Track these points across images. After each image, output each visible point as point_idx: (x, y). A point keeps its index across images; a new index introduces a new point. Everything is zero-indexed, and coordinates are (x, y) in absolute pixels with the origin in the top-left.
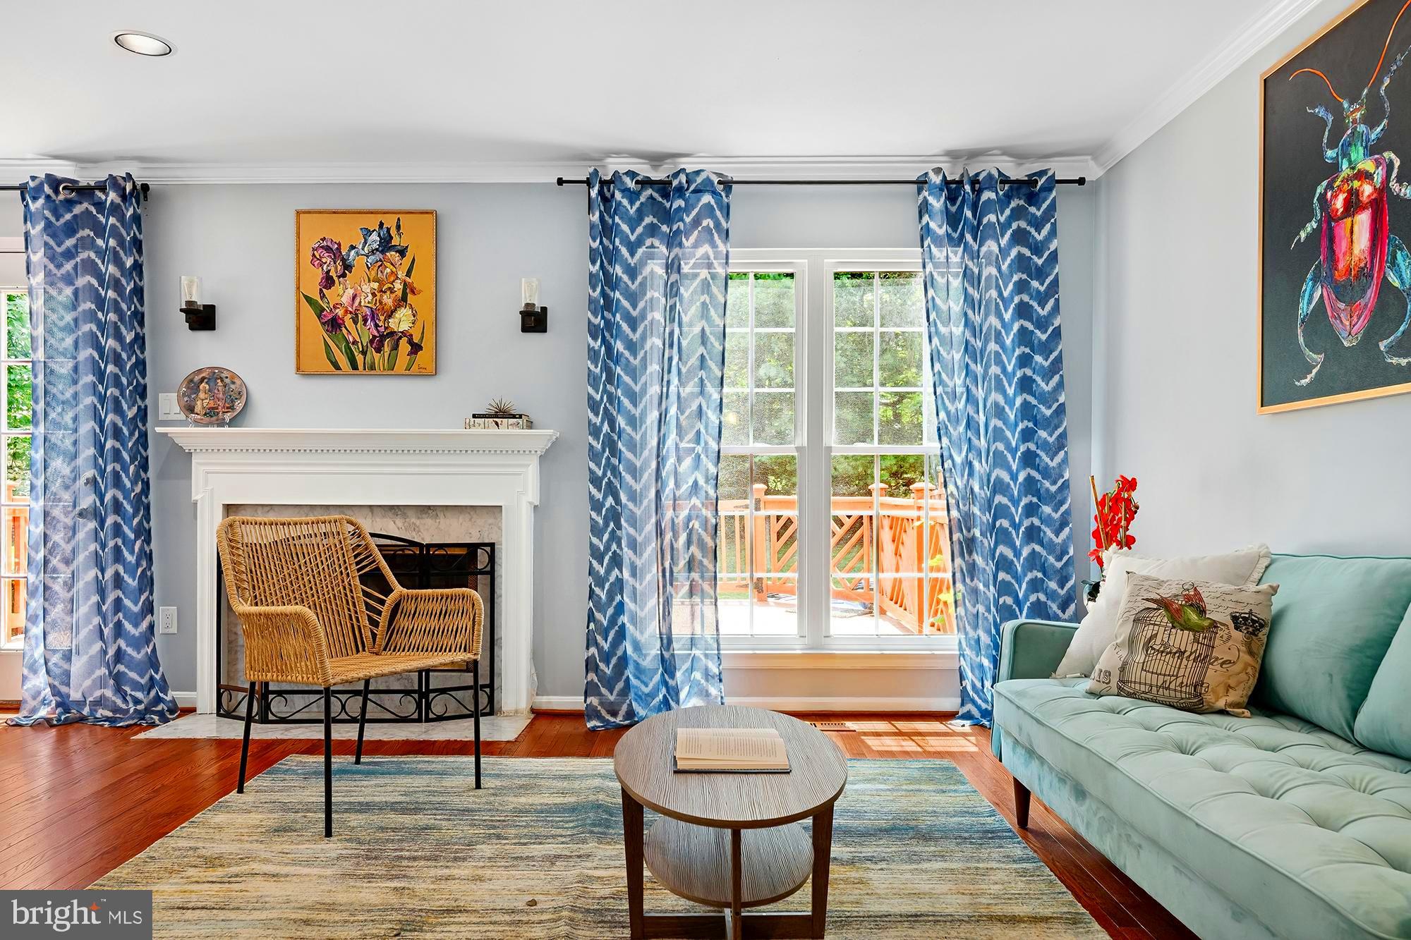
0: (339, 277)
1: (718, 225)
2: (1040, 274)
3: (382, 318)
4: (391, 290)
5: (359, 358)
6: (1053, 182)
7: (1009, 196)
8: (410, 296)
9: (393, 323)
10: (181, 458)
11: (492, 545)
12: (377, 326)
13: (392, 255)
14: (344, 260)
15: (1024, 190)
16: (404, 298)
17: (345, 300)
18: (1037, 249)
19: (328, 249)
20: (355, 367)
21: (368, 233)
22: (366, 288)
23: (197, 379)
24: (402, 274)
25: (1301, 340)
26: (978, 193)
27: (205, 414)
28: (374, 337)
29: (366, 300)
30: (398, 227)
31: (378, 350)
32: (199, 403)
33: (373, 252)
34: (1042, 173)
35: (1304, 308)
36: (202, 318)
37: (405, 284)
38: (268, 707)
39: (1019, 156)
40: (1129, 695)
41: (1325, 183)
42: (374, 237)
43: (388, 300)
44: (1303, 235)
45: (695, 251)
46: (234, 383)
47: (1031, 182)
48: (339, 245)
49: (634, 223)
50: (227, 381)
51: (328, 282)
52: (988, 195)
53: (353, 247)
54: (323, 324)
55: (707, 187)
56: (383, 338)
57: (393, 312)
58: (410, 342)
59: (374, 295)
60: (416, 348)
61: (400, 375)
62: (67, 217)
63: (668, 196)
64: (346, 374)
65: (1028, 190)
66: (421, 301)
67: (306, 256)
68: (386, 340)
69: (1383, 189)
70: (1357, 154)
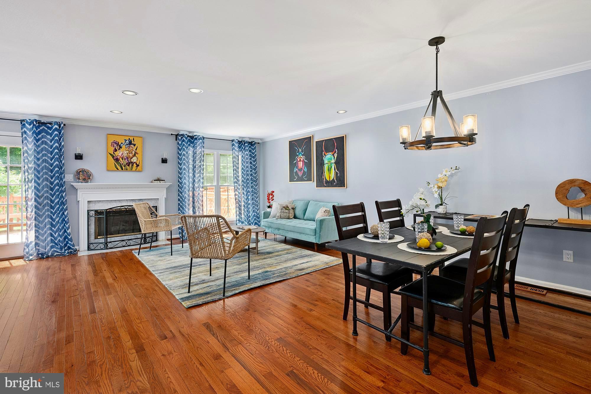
0: (118, 149)
1: (202, 145)
2: (254, 157)
3: (129, 159)
4: (132, 153)
5: (124, 167)
6: (255, 143)
7: (248, 144)
8: (136, 155)
9: (132, 160)
10: (75, 189)
11: (156, 206)
12: (128, 161)
13: (132, 146)
14: (120, 146)
16: (135, 155)
17: (120, 154)
18: (253, 153)
19: (116, 143)
20: (122, 169)
21: (126, 140)
22: (125, 152)
23: (79, 171)
24: (134, 150)
25: (294, 175)
26: (245, 144)
27: (83, 180)
28: (127, 163)
29: (125, 155)
30: (134, 140)
31: (128, 166)
32: (81, 177)
33: (127, 145)
34: (254, 141)
35: (295, 171)
36: (79, 157)
37: (135, 152)
38: (107, 246)
39: (250, 138)
41: (297, 157)
42: (128, 141)
43: (131, 155)
44: (294, 162)
45: (199, 150)
46: (89, 172)
47: (252, 142)
48: (118, 142)
49: (187, 144)
50: (87, 172)
51: (116, 150)
52: (246, 144)
53: (122, 143)
54: (114, 160)
55: (200, 138)
57: (132, 158)
58: (136, 164)
59: (127, 154)
60: (138, 166)
61: (133, 171)
62: (39, 130)
63: (193, 139)
64: (120, 171)
65: (251, 144)
66: (139, 156)
67: (110, 143)
68: (130, 164)
69: (304, 160)
70: (301, 155)
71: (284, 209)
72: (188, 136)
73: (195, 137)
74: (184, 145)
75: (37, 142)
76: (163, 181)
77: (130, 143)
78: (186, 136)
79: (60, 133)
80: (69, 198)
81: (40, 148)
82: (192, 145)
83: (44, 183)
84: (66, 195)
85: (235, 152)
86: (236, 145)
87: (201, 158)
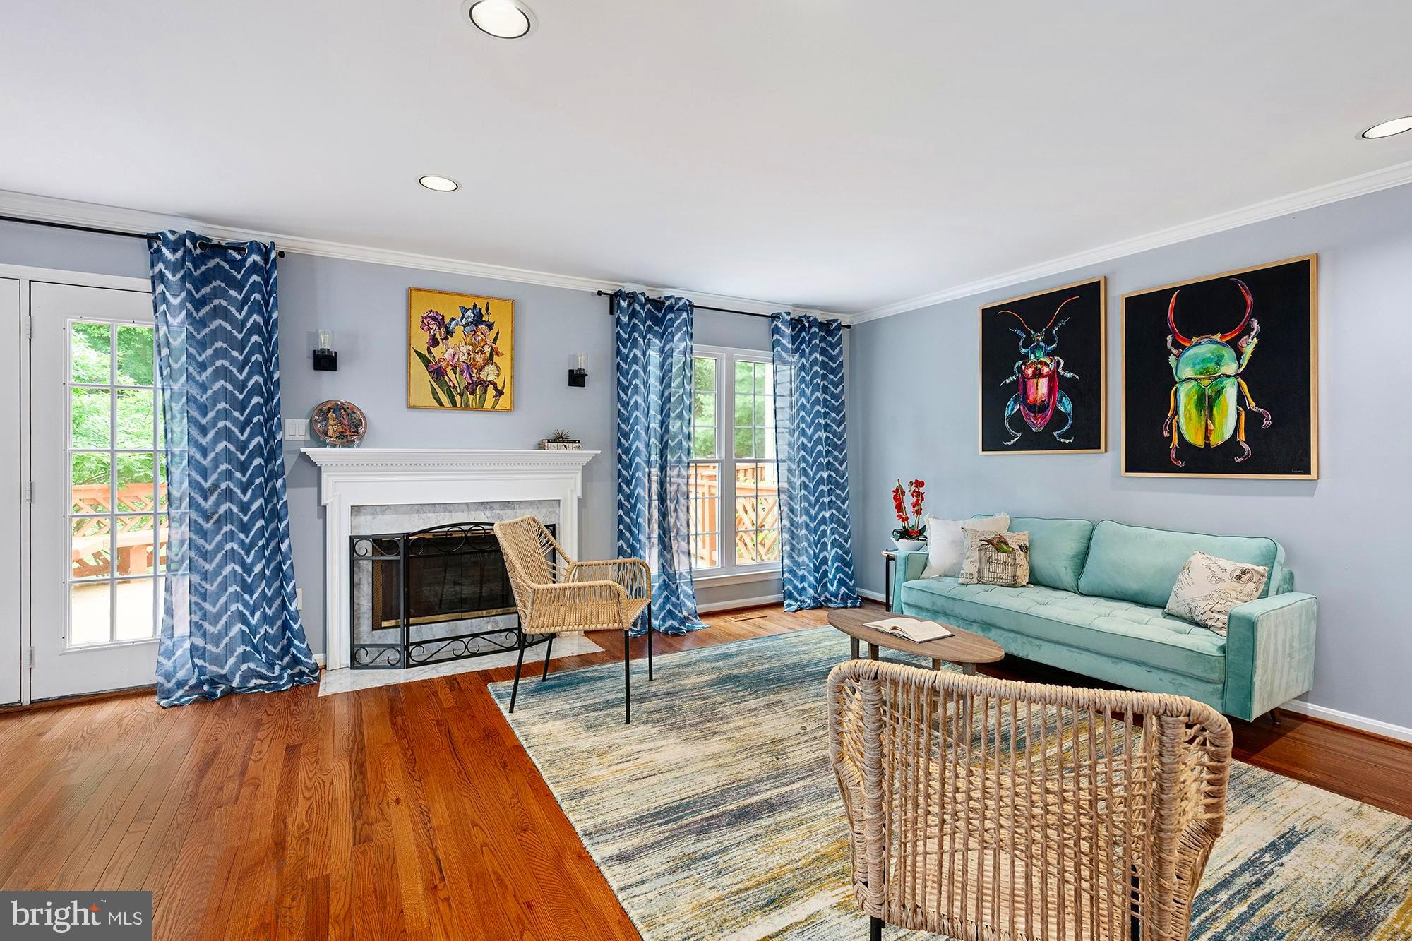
0: (443, 340)
1: (688, 329)
2: (833, 371)
3: (475, 371)
4: (482, 353)
5: (458, 399)
6: (840, 327)
7: (820, 330)
8: (495, 357)
9: (483, 375)
11: (553, 525)
12: (471, 376)
13: (483, 328)
14: (446, 328)
15: (825, 327)
16: (491, 358)
17: (448, 356)
18: (832, 358)
19: (434, 319)
20: (454, 404)
21: (464, 310)
22: (464, 349)
23: (325, 408)
24: (490, 341)
25: (1007, 425)
26: (810, 327)
27: (337, 437)
28: (469, 384)
29: (463, 357)
30: (487, 309)
31: (472, 393)
32: (330, 428)
33: (468, 324)
34: (835, 321)
35: (1010, 412)
36: (325, 361)
37: (492, 349)
38: (409, 655)
39: (824, 309)
40: (983, 583)
41: (1021, 362)
42: (470, 313)
43: (479, 359)
44: (1008, 381)
46: (354, 413)
47: (830, 323)
48: (443, 316)
49: (644, 324)
50: (349, 411)
51: (434, 342)
52: (813, 329)
53: (453, 319)
54: (430, 372)
55: (684, 308)
56: (475, 384)
57: (482, 367)
58: (495, 388)
59: (469, 354)
60: (500, 393)
61: (487, 410)
62: (203, 268)
63: (660, 311)
64: (447, 408)
65: (829, 328)
66: (503, 362)
67: (416, 322)
68: (476, 386)
69: (1055, 371)
70: (1040, 354)
71: (990, 547)
72: (647, 300)
73: (667, 303)
74: (635, 328)
75: (197, 310)
76: (575, 445)
77: (478, 319)
78: (643, 299)
79: (267, 281)
80: (296, 498)
81: (207, 330)
82: (656, 328)
83: (221, 446)
84: (284, 485)
85: (783, 353)
86: (786, 330)
87: (684, 370)
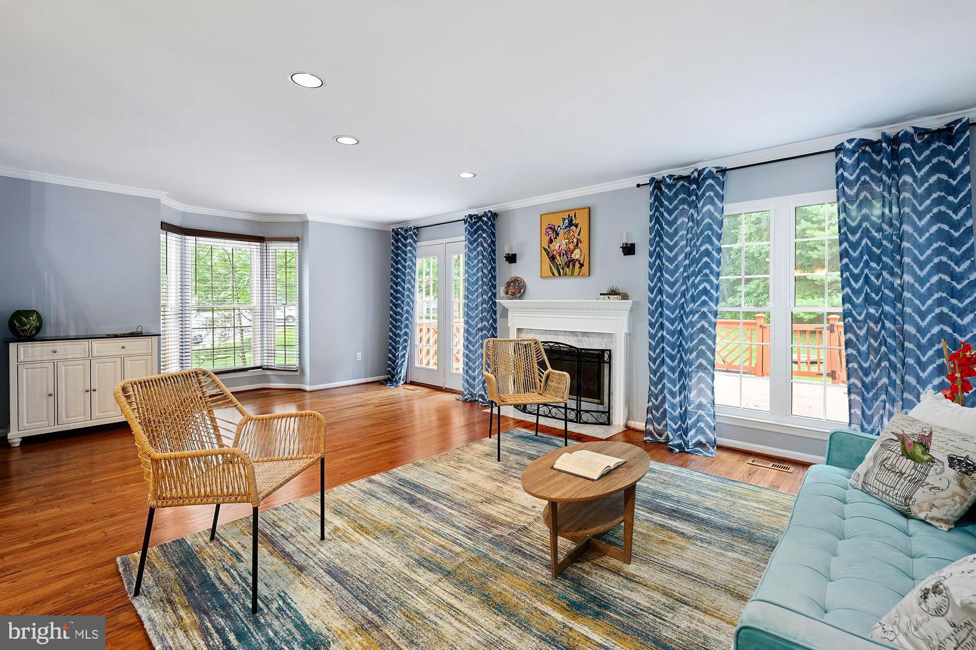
0: (554, 239)
2: (955, 191)
3: (569, 254)
4: (573, 242)
5: (561, 271)
7: (927, 143)
8: (579, 244)
9: (573, 256)
10: (505, 311)
11: (610, 351)
12: (567, 257)
13: (573, 228)
14: (556, 232)
15: (943, 135)
16: (577, 245)
17: (557, 248)
18: (953, 174)
19: (550, 228)
20: (560, 275)
21: (564, 219)
22: (564, 242)
23: (510, 281)
24: (576, 235)
27: (512, 294)
28: (567, 262)
29: (564, 247)
30: (575, 216)
31: (568, 267)
32: (510, 290)
33: (566, 227)
34: (958, 121)
36: (512, 259)
37: (578, 240)
42: (567, 221)
43: (571, 246)
45: (703, 209)
46: (521, 282)
47: (947, 129)
48: (554, 226)
49: (671, 200)
50: (519, 282)
51: (551, 241)
52: (904, 146)
53: (559, 226)
54: (549, 258)
55: (711, 175)
56: (569, 262)
57: (573, 251)
58: (579, 263)
59: (566, 245)
60: (582, 265)
61: (576, 277)
62: (474, 228)
64: (557, 278)
65: (947, 134)
66: (584, 246)
67: (544, 231)
68: (571, 263)
72: (679, 179)
75: (471, 245)
80: (501, 324)
86: (851, 160)
